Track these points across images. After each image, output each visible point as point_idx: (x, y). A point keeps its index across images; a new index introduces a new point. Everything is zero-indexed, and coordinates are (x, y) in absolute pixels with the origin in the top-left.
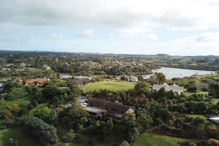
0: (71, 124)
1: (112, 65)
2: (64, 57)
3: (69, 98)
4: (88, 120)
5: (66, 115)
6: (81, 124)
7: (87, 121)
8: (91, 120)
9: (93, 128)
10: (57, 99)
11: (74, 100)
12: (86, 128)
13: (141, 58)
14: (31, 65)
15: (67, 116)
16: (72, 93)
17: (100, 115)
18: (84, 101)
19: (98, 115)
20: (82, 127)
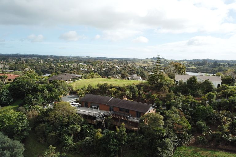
0: (52, 136)
1: (106, 67)
2: (50, 59)
3: (50, 97)
4: (82, 129)
5: (43, 122)
6: (70, 135)
7: (80, 129)
8: (87, 127)
9: (90, 142)
10: (31, 98)
11: (58, 99)
12: (77, 143)
13: (136, 61)
14: (9, 67)
15: (46, 123)
16: (56, 90)
17: (101, 120)
18: (74, 101)
19: (98, 120)
20: (70, 141)
